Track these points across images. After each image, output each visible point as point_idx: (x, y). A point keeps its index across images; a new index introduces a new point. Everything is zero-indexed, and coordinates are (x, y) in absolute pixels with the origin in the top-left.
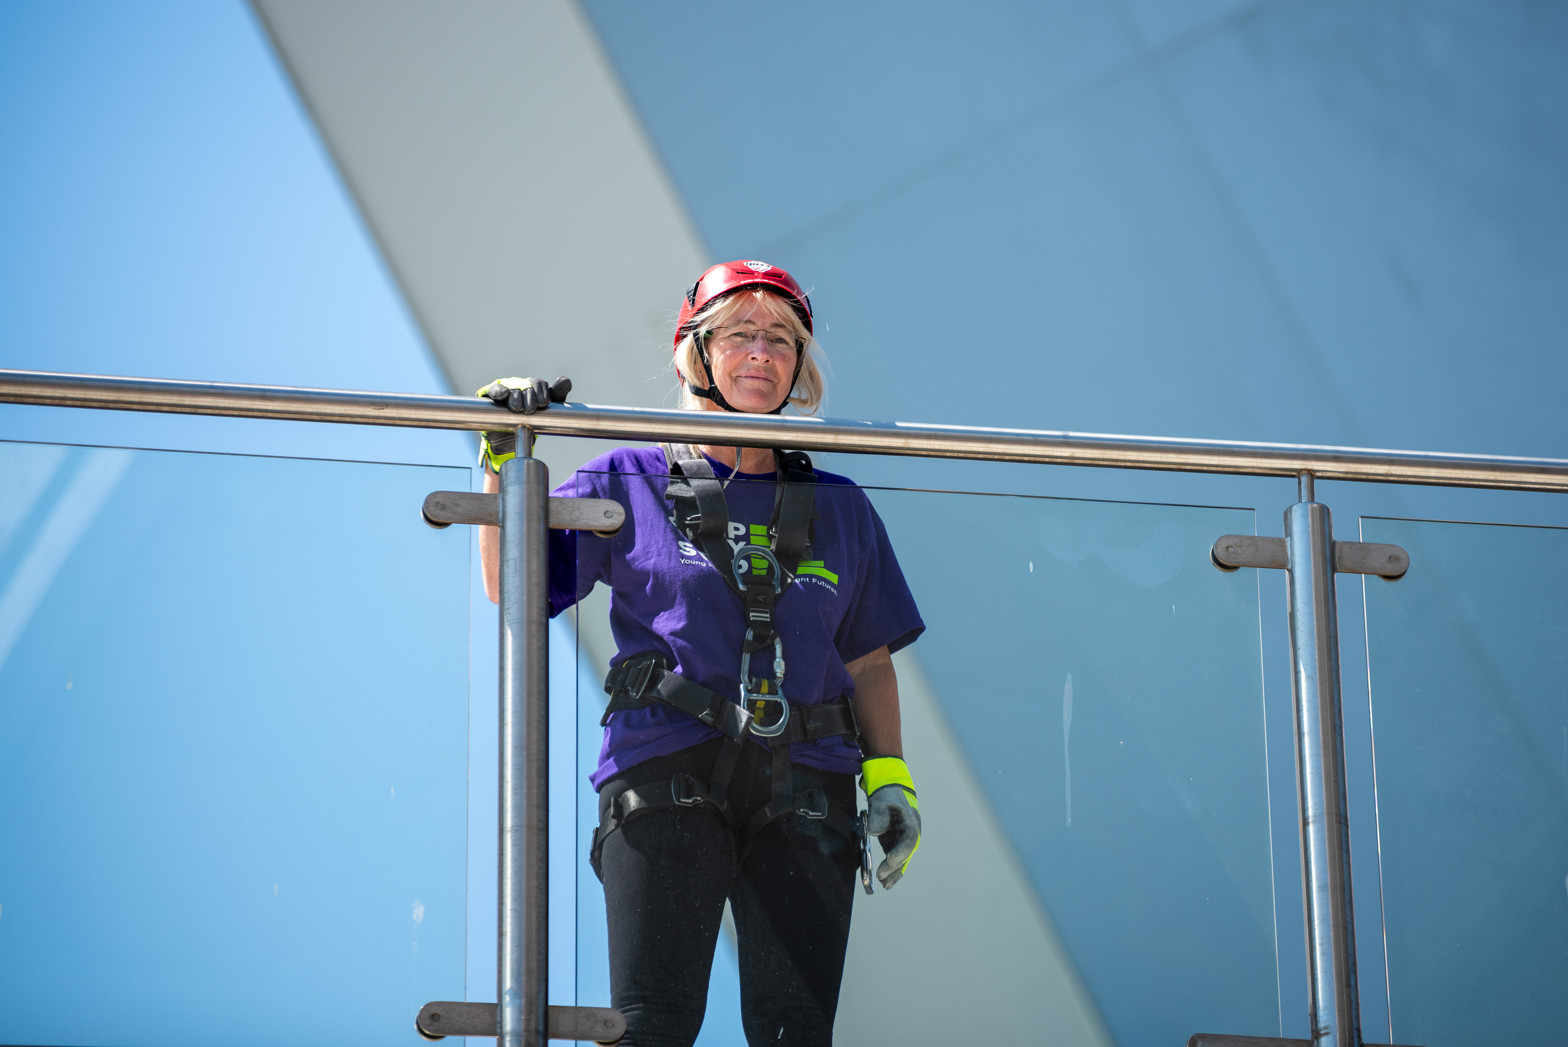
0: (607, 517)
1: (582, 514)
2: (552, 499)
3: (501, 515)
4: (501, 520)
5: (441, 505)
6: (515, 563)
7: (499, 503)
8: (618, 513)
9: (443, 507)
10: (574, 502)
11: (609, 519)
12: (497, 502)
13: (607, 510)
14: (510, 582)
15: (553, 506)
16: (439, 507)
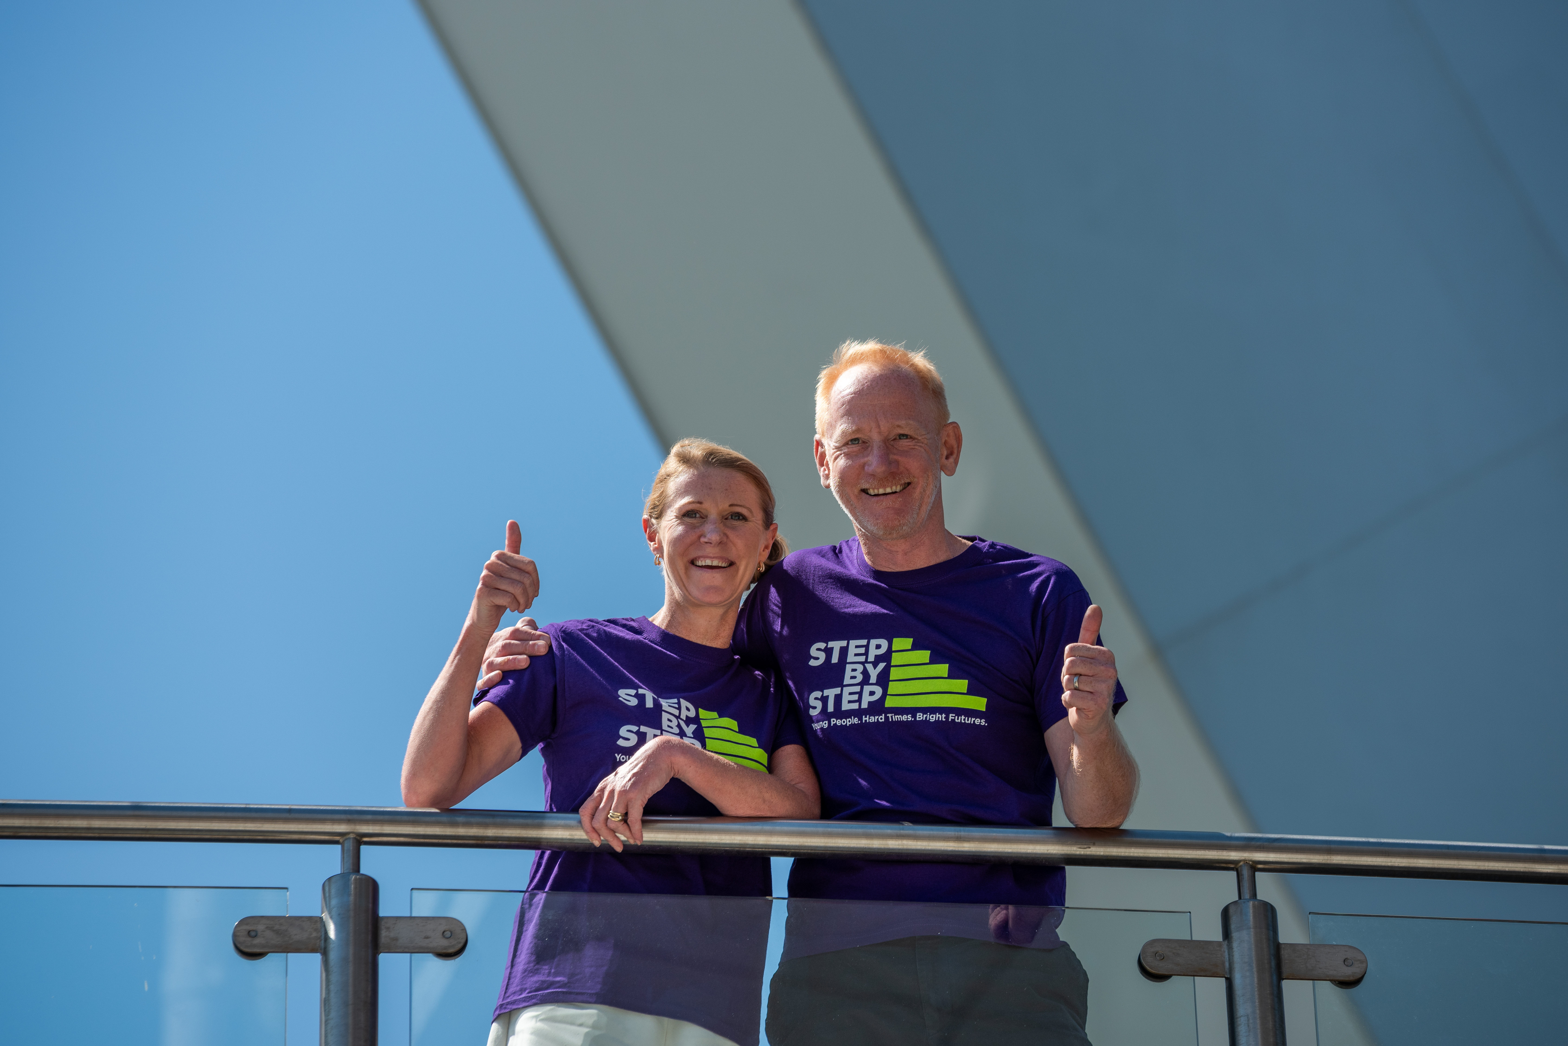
0: (1347, 966)
1: (1318, 962)
2: (1283, 946)
3: (1227, 965)
4: (1228, 971)
5: (1160, 955)
6: (1248, 1020)
7: (1224, 952)
8: (1359, 960)
9: (1162, 958)
10: (1309, 949)
11: (1349, 968)
12: (1222, 950)
13: (1346, 957)
14: (1243, 1042)
15: (1285, 954)
16: (1158, 958)
